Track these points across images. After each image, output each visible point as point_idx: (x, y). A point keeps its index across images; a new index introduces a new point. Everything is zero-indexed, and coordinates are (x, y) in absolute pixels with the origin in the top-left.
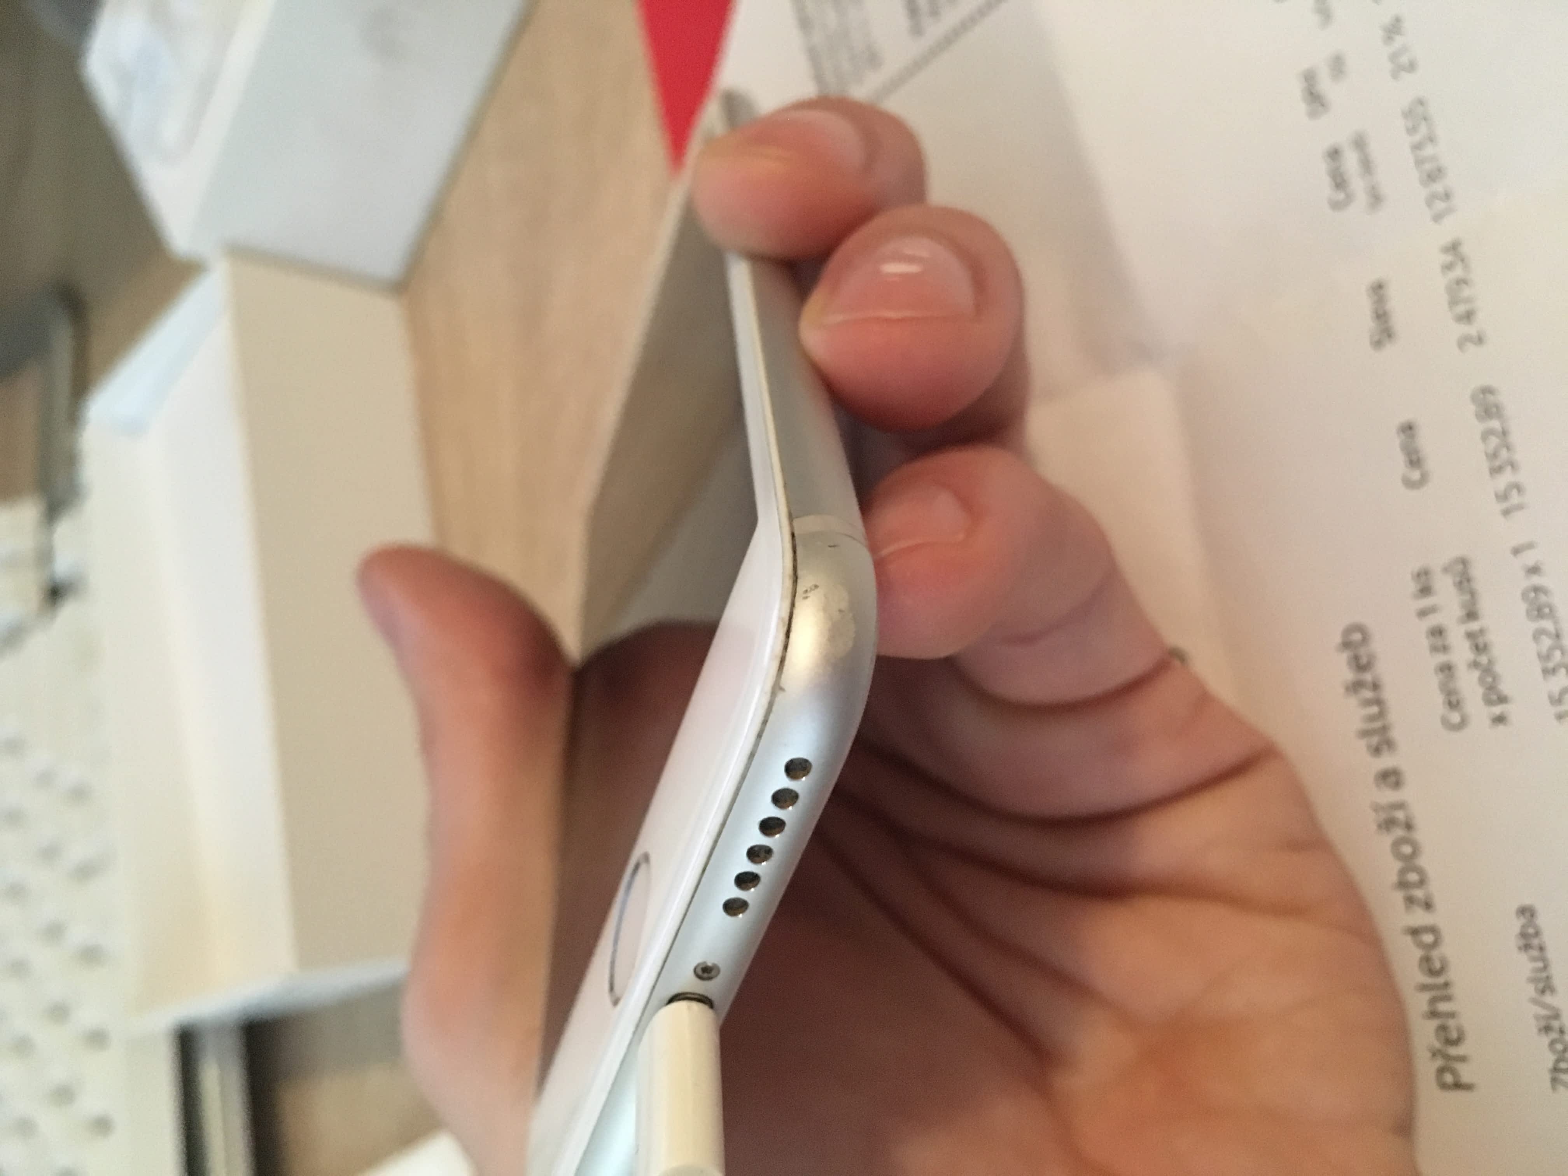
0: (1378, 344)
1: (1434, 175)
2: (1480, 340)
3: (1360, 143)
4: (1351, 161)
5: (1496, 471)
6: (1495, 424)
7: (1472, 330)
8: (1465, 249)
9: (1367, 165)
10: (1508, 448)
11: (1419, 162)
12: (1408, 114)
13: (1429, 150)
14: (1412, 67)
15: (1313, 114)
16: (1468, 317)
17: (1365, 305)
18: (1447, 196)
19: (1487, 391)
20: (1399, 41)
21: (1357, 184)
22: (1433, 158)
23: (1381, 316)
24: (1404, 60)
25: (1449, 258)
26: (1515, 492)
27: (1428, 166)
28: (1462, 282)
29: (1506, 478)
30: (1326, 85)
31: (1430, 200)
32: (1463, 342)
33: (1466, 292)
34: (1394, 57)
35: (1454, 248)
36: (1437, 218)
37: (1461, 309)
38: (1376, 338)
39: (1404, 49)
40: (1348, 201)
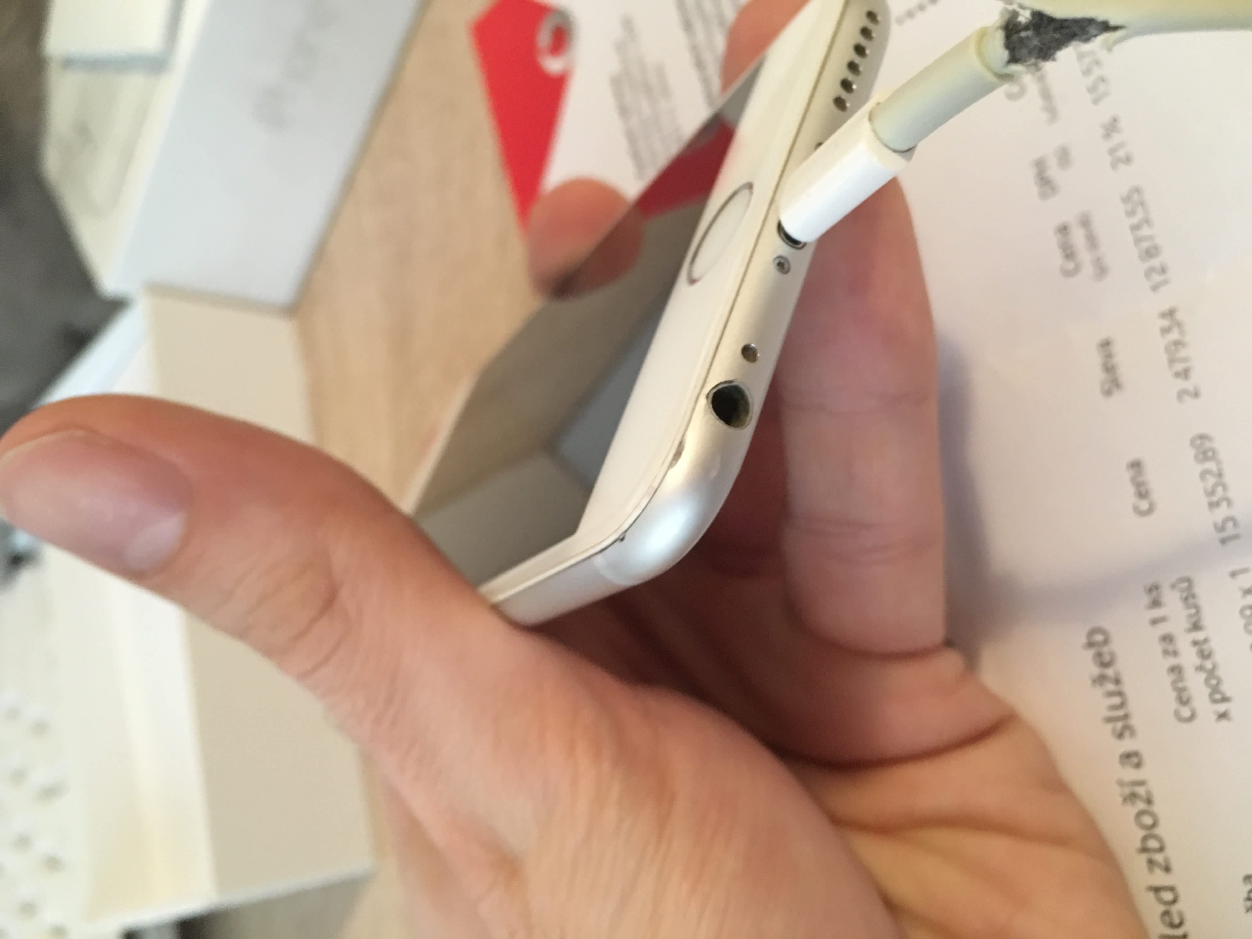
0: (1108, 393)
1: (1150, 253)
2: (1196, 394)
3: (1085, 222)
4: (1078, 237)
5: (1213, 505)
6: (1211, 465)
7: (1188, 385)
8: (1179, 316)
9: (1092, 241)
10: (1225, 487)
11: (1138, 241)
12: (1126, 199)
13: (1145, 231)
14: (1128, 160)
15: (1044, 196)
16: (1185, 374)
17: (1095, 359)
18: (1163, 270)
19: (1203, 437)
20: (1116, 139)
21: (1085, 256)
22: (1150, 238)
23: (1109, 368)
24: (1121, 153)
25: (1166, 323)
26: (1230, 524)
27: (1145, 245)
28: (1178, 344)
29: (1222, 512)
30: (1054, 172)
31: (1149, 273)
32: (1182, 394)
33: (1183, 353)
34: (1112, 151)
35: (1170, 314)
36: (1155, 288)
37: (1179, 367)
38: (1107, 387)
39: (1121, 145)
40: (1077, 270)
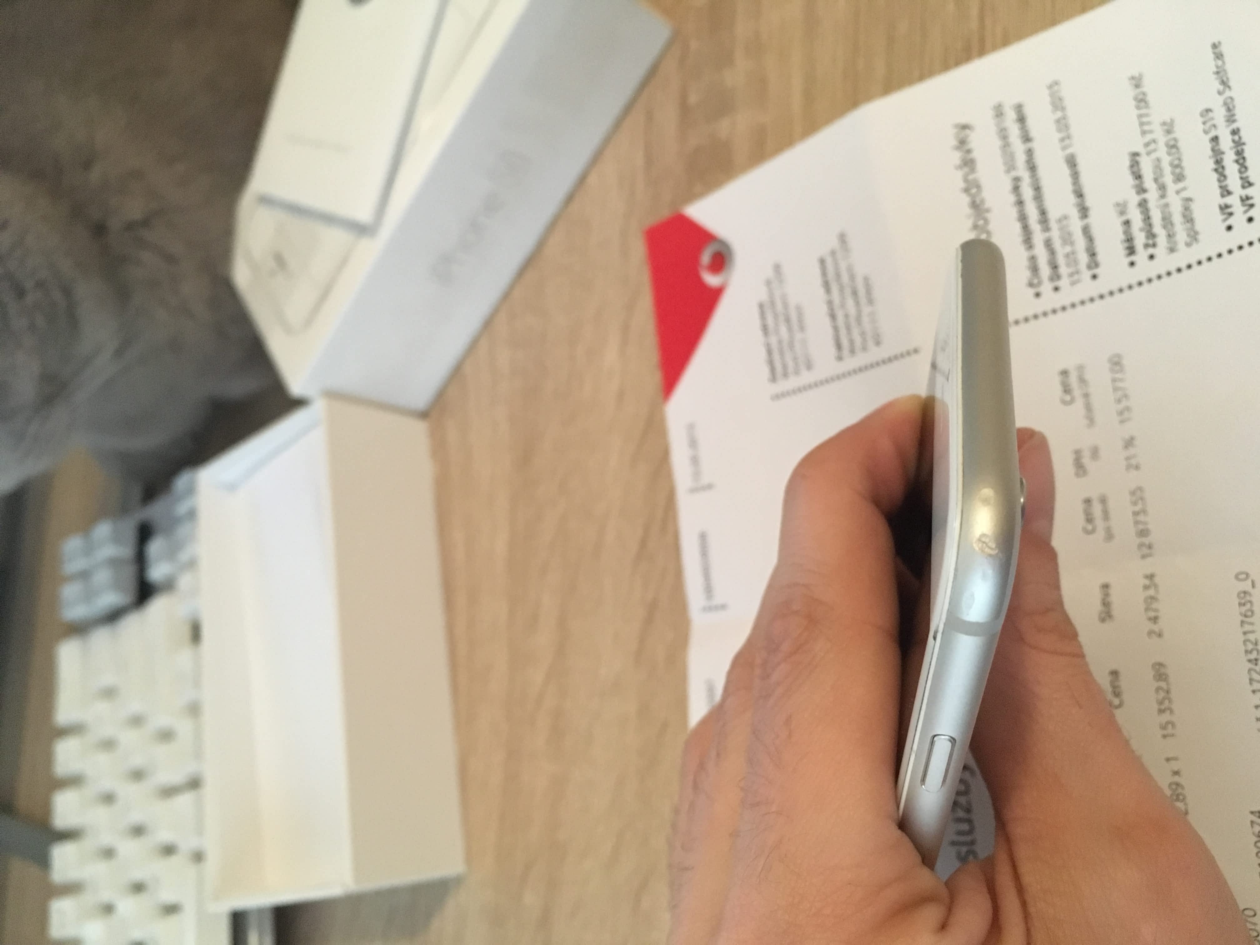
0: (1103, 620)
1: (1143, 533)
2: (1160, 635)
3: (1103, 500)
4: (1097, 509)
5: (1161, 711)
6: (1163, 684)
7: (1156, 628)
8: (1157, 580)
9: (1106, 515)
10: (1170, 701)
11: (1136, 523)
12: (1133, 493)
13: (1141, 518)
14: (1137, 467)
15: (1077, 475)
16: (1155, 620)
17: (1097, 596)
18: (1150, 547)
19: (1161, 665)
20: (1132, 451)
21: (1099, 523)
22: (1145, 523)
23: (1106, 604)
24: (1133, 462)
25: (1147, 582)
26: (1170, 726)
27: (1141, 527)
28: (1153, 598)
29: (1166, 717)
30: (1086, 460)
31: (1141, 546)
32: (1150, 633)
33: (1155, 605)
34: (1128, 459)
35: (1151, 577)
36: (1144, 557)
37: (1152, 614)
38: (1103, 615)
39: (1134, 456)
40: (1093, 531)
